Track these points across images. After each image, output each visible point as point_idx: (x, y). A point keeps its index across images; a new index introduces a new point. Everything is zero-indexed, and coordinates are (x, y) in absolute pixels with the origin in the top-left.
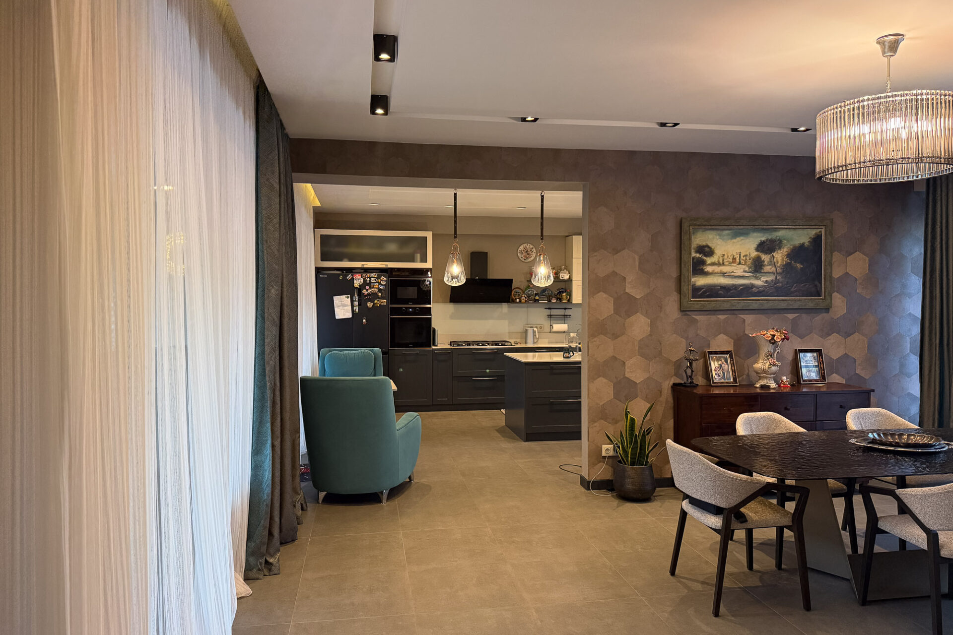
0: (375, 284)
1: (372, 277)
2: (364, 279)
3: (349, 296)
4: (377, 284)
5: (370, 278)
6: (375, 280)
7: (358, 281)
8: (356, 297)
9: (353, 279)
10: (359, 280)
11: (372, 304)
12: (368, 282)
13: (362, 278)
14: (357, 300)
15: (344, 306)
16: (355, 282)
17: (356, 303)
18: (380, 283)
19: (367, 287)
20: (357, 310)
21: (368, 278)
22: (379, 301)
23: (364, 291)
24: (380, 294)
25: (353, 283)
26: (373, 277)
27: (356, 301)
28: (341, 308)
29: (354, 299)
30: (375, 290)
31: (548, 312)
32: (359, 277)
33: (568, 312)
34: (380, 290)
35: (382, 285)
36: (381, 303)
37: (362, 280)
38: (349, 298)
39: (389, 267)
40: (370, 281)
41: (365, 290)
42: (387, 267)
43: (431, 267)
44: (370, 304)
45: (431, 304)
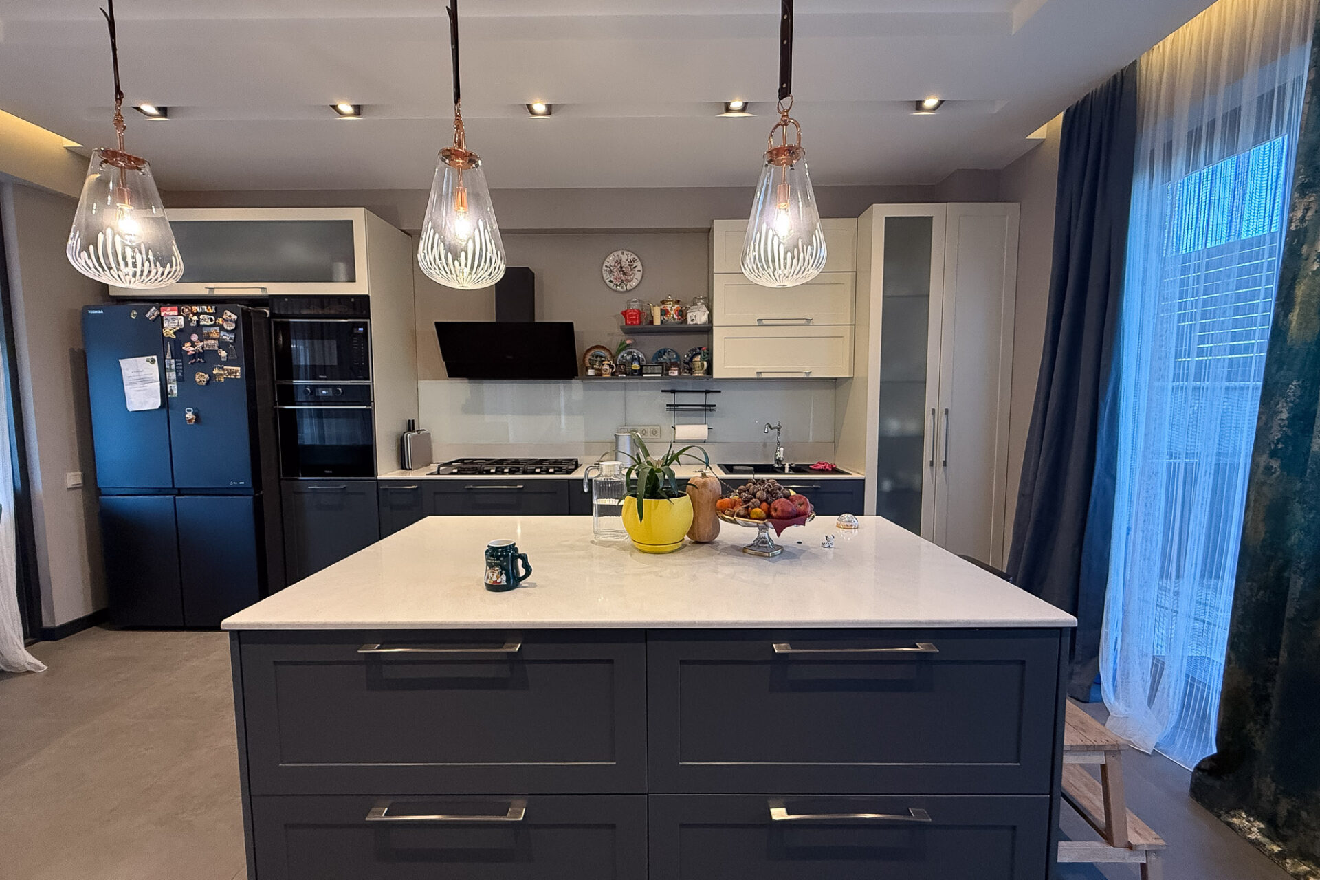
0: (212, 330)
1: (202, 313)
2: (186, 318)
3: (155, 357)
4: (217, 329)
5: (198, 314)
6: (211, 320)
7: (173, 323)
8: (170, 362)
9: (160, 319)
10: (174, 319)
11: (207, 376)
12: (194, 324)
13: (179, 314)
14: (173, 366)
15: (145, 381)
16: (165, 325)
17: (172, 375)
18: (222, 328)
19: (195, 337)
20: (175, 392)
21: (194, 314)
22: (224, 370)
23: (187, 347)
24: (224, 354)
25: (163, 327)
26: (206, 313)
27: (171, 370)
28: (139, 386)
29: (167, 366)
30: (212, 344)
31: (669, 398)
32: (172, 313)
33: (712, 399)
34: (222, 344)
35: (228, 332)
36: (230, 374)
37: (181, 320)
38: (156, 362)
39: (270, 292)
40: (198, 322)
41: (188, 344)
42: (264, 293)
43: (367, 293)
44: (201, 378)
45: (369, 379)
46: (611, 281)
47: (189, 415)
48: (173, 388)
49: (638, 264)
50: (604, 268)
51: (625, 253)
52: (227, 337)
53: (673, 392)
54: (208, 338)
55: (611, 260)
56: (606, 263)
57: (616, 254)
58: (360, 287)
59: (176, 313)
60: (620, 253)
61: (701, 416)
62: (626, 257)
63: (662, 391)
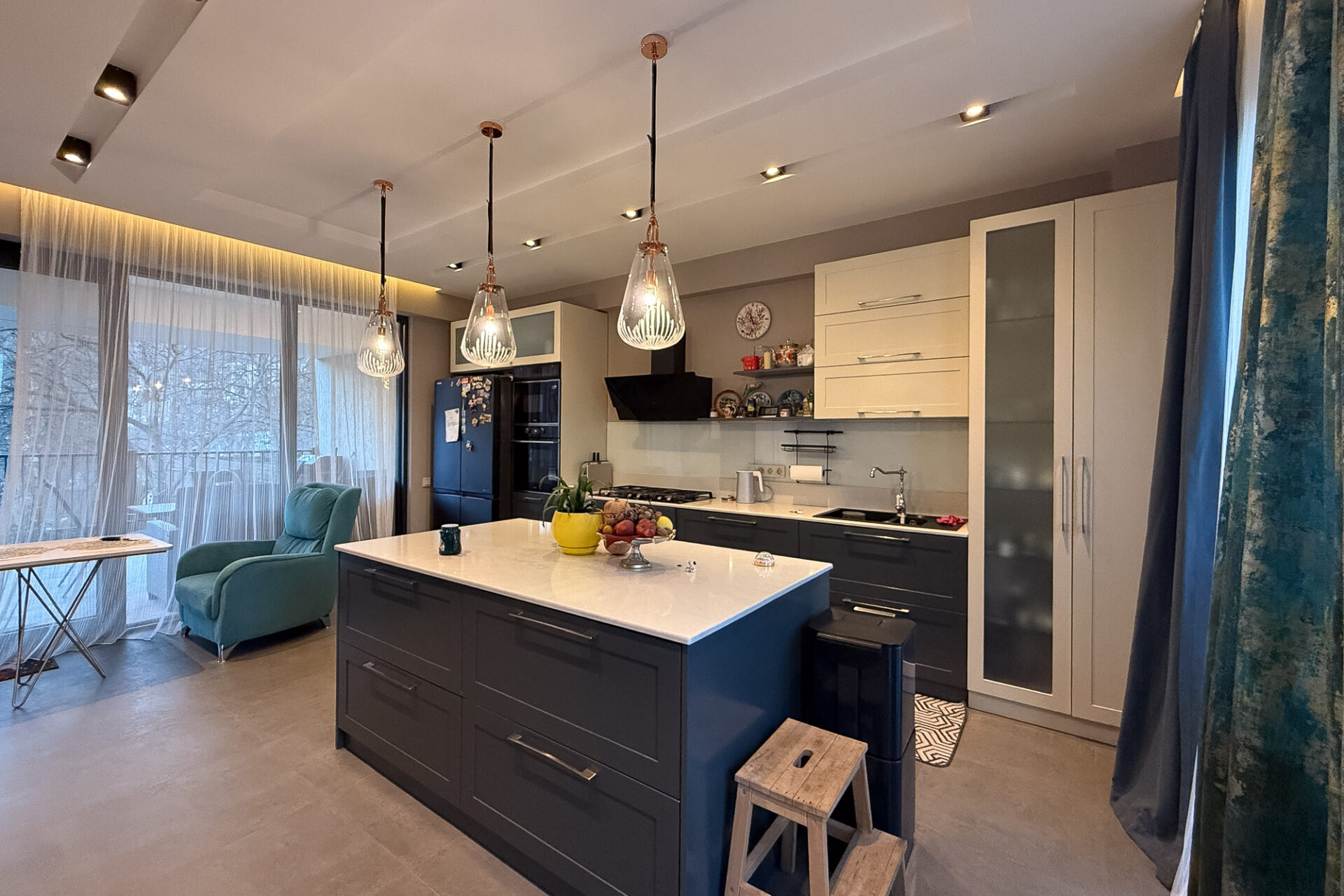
0: (481, 391)
2: (471, 385)
3: (458, 409)
4: (483, 391)
5: (476, 382)
6: (481, 385)
7: (466, 388)
8: (464, 412)
9: (461, 386)
10: (467, 386)
11: (477, 421)
12: (474, 388)
13: (469, 383)
14: (464, 415)
15: (453, 424)
16: (463, 389)
17: (464, 420)
18: (485, 390)
20: (464, 430)
21: (474, 382)
22: (484, 417)
23: (471, 403)
24: (485, 406)
25: (462, 391)
26: (479, 381)
27: (463, 417)
28: (451, 427)
29: (462, 415)
30: (480, 400)
31: (791, 439)
33: (834, 440)
34: (485, 400)
35: (487, 392)
36: (487, 419)
37: (469, 386)
38: (458, 413)
39: (514, 364)
40: (476, 387)
41: (471, 401)
43: (559, 360)
44: (475, 421)
45: (557, 422)
46: (743, 331)
47: (468, 445)
48: (464, 428)
49: (766, 314)
50: (738, 320)
51: (755, 304)
52: (487, 396)
53: (797, 432)
54: (479, 397)
55: (743, 313)
56: (740, 316)
57: (747, 307)
58: (554, 358)
59: (467, 382)
60: (750, 305)
61: (824, 457)
62: (755, 308)
63: (785, 432)
